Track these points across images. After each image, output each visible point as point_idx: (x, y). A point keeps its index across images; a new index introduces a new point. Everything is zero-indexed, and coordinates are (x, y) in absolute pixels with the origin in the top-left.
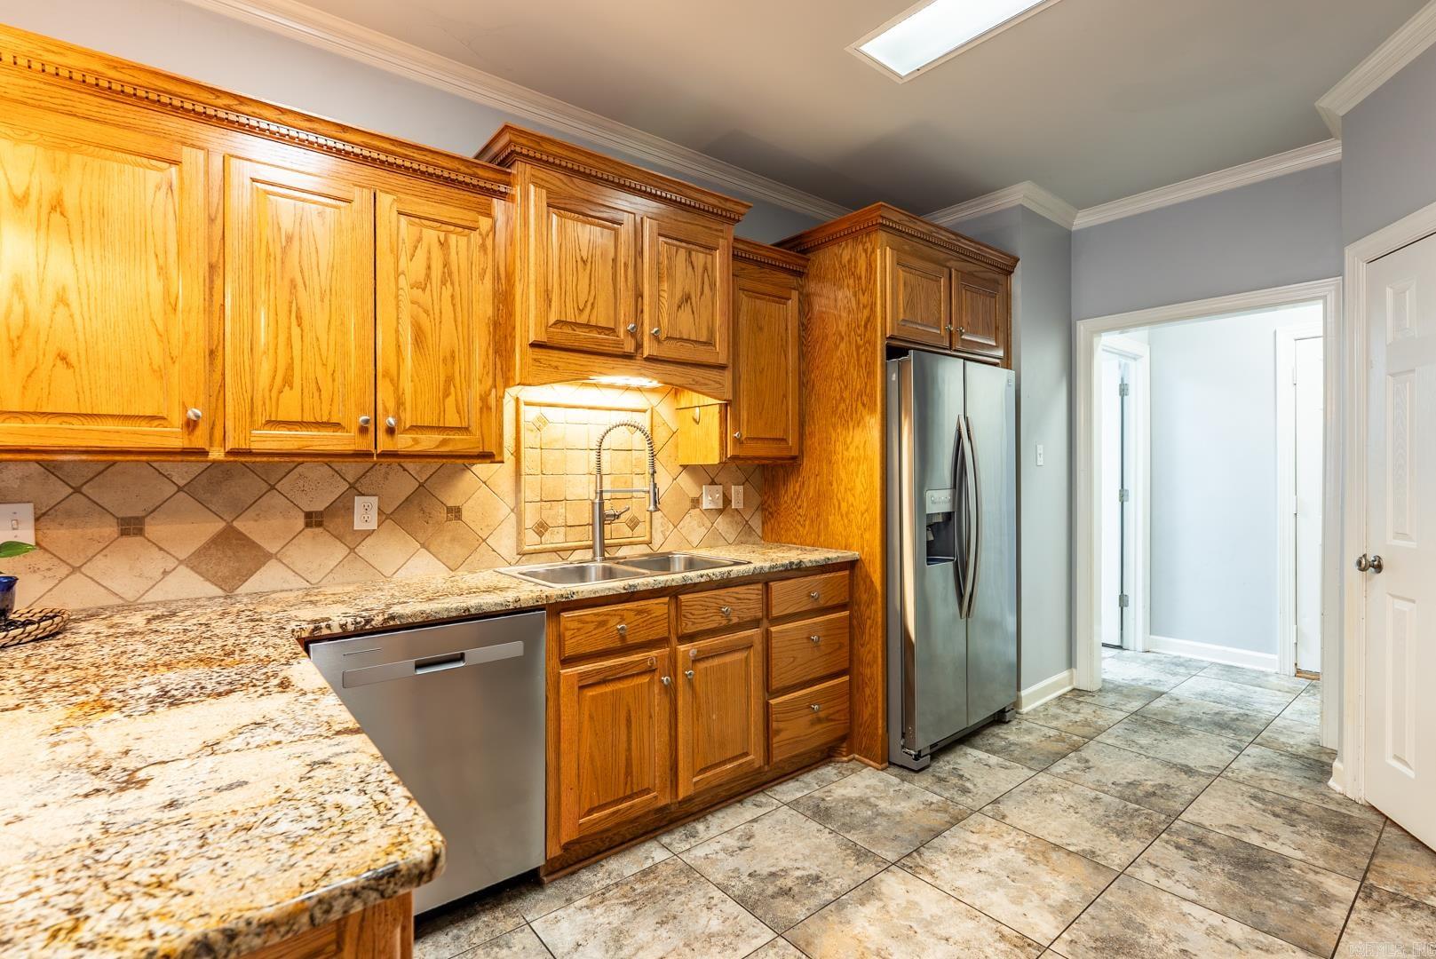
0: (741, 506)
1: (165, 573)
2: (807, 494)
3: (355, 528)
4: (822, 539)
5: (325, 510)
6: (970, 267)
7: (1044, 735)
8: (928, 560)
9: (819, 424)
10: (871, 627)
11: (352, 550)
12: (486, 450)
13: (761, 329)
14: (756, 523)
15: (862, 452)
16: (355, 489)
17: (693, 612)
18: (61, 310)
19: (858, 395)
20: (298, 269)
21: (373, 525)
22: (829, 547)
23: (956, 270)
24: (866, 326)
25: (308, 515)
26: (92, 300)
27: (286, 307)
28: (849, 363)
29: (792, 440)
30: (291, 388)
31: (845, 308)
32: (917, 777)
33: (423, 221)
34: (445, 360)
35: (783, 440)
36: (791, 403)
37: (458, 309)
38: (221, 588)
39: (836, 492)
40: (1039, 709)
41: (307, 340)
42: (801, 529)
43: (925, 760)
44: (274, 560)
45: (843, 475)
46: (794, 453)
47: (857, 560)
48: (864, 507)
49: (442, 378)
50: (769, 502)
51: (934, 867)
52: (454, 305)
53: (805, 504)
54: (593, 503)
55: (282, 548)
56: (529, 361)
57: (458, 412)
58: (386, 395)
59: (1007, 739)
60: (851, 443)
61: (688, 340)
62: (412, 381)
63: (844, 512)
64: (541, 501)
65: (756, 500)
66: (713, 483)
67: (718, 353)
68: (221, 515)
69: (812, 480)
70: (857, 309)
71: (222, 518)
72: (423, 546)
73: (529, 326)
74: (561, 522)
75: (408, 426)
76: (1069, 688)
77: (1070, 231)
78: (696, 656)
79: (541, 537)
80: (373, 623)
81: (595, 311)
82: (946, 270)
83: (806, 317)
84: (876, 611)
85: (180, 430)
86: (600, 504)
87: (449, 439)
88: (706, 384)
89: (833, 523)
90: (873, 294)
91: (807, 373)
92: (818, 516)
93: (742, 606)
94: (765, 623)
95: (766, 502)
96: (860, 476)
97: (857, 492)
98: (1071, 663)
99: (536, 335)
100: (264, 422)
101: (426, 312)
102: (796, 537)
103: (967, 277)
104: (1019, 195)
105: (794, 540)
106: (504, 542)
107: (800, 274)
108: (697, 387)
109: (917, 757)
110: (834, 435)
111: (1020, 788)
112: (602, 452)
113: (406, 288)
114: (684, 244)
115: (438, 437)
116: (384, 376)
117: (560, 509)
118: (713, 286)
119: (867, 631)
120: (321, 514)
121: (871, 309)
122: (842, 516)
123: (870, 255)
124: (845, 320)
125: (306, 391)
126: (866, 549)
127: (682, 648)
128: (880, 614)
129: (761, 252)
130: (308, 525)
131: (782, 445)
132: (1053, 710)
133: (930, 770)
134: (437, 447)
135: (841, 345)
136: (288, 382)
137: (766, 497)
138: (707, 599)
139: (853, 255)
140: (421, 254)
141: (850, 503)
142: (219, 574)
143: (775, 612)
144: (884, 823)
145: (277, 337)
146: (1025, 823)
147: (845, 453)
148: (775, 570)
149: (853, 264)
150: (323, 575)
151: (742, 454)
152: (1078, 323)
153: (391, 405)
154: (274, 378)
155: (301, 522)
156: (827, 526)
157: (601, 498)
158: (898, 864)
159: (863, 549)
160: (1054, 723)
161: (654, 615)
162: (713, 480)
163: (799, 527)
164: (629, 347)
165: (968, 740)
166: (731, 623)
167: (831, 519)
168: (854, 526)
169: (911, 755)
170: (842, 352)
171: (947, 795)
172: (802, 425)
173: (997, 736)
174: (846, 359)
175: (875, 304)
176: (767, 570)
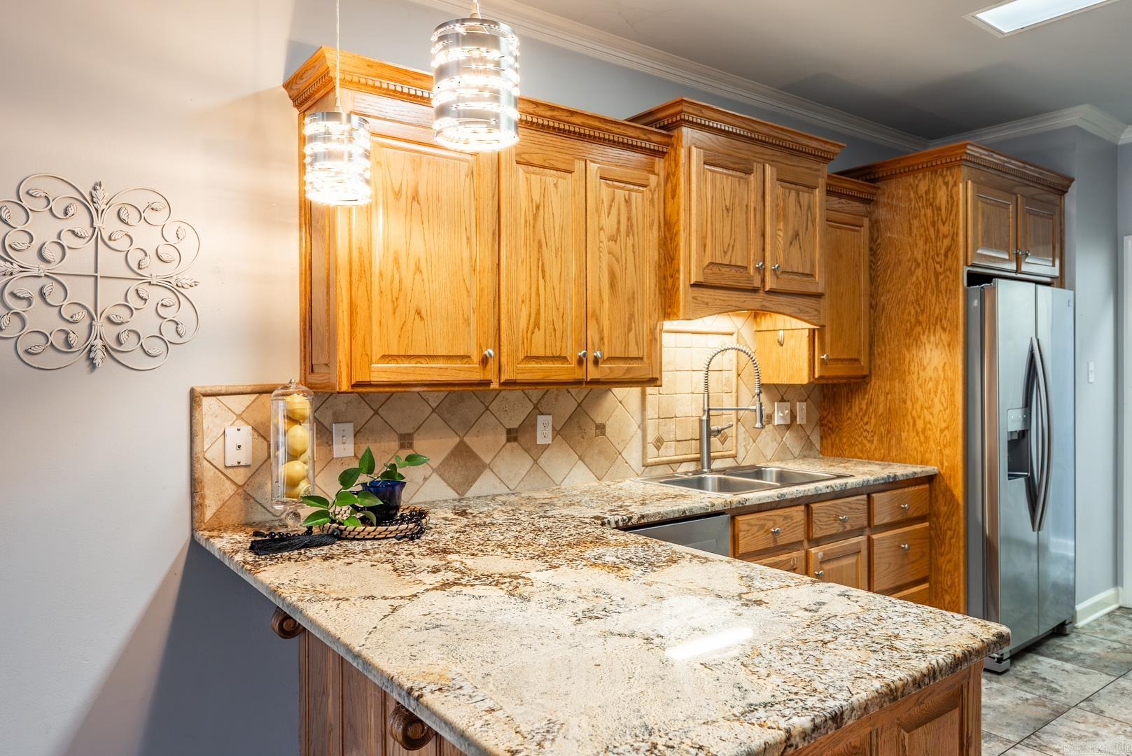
0: (804, 422)
1: (425, 479)
2: (875, 411)
3: (538, 443)
4: (894, 453)
5: (520, 426)
6: (1033, 191)
7: (1109, 647)
8: (1009, 475)
9: (889, 345)
10: (951, 538)
11: (536, 461)
12: (654, 377)
13: (841, 256)
14: (815, 438)
15: (941, 372)
16: (538, 410)
17: (820, 519)
18: (418, 276)
19: (937, 319)
20: (542, 232)
21: (548, 441)
22: (902, 461)
23: (1021, 195)
24: (946, 255)
25: (509, 431)
26: (433, 266)
27: (536, 263)
28: (926, 289)
29: (864, 361)
30: (539, 329)
31: (921, 236)
32: (1001, 678)
33: (614, 183)
34: (628, 300)
35: (857, 360)
36: (864, 326)
37: (637, 257)
38: (457, 492)
39: (910, 409)
40: (1092, 624)
41: (548, 289)
42: (868, 445)
43: (1006, 664)
44: (488, 470)
45: (919, 393)
46: (866, 372)
47: (936, 475)
48: (943, 425)
49: (627, 316)
50: (829, 417)
51: (1056, 747)
52: (634, 253)
53: (873, 421)
54: (701, 421)
55: (493, 459)
56: (690, 299)
57: (637, 345)
58: (592, 333)
59: (1073, 649)
60: (928, 364)
61: (797, 273)
62: (609, 319)
63: (920, 430)
64: (659, 418)
65: (816, 415)
66: (782, 400)
67: (818, 283)
68: (456, 430)
69: (882, 398)
70: (936, 238)
71: (457, 434)
72: (581, 458)
73: (690, 268)
74: (672, 437)
75: (605, 358)
76: (1115, 606)
77: (1117, 145)
78: (822, 558)
79: (658, 450)
80: (633, 521)
81: (734, 252)
82: (1014, 197)
83: (874, 243)
84: (958, 523)
85: (477, 365)
86: (707, 420)
87: (631, 368)
88: (807, 312)
89: (906, 439)
90: (954, 225)
91: (875, 295)
92: (889, 432)
93: (854, 515)
94: (867, 531)
95: (824, 418)
96: (939, 395)
97: (935, 411)
98: (1117, 580)
99: (696, 277)
100: (523, 357)
101: (617, 260)
102: (862, 452)
103: (1030, 200)
104: (1077, 116)
105: (860, 455)
106: (633, 455)
107: (868, 202)
108: (801, 315)
109: (1000, 660)
110: (907, 355)
111: (1106, 689)
112: (710, 373)
113: (605, 241)
114: (793, 186)
115: (624, 365)
116: (592, 316)
117: (671, 425)
118: (814, 221)
119: (947, 541)
120: (516, 430)
121: (953, 239)
122: (917, 433)
123: (952, 188)
124: (922, 248)
125: (547, 332)
126: (946, 464)
127: (813, 550)
128: (962, 525)
129: (841, 184)
130: (509, 440)
131: (856, 365)
132: (1107, 626)
133: (1011, 673)
134: (624, 375)
135: (917, 271)
136: (537, 325)
137: (825, 414)
138: (830, 508)
139: (931, 186)
140: (614, 211)
141: (927, 420)
142: (456, 481)
143: (877, 521)
144: (991, 713)
145: (530, 289)
146: (1124, 716)
147: (921, 373)
148: (877, 483)
149: (931, 195)
150: (517, 483)
151: (827, 374)
152: (1125, 238)
153: (596, 340)
154: (529, 320)
155: (504, 438)
156: (899, 441)
157: (709, 416)
158: (1022, 743)
159: (942, 464)
160: (1114, 637)
161: (795, 521)
162: (782, 398)
163: (865, 442)
164: (757, 283)
165: (1035, 650)
166: (846, 530)
167: (904, 435)
168: (932, 443)
169: (994, 658)
170: (917, 278)
171: (1038, 693)
172: (871, 345)
173: (1060, 646)
174: (923, 284)
175: (957, 234)
176: (872, 482)
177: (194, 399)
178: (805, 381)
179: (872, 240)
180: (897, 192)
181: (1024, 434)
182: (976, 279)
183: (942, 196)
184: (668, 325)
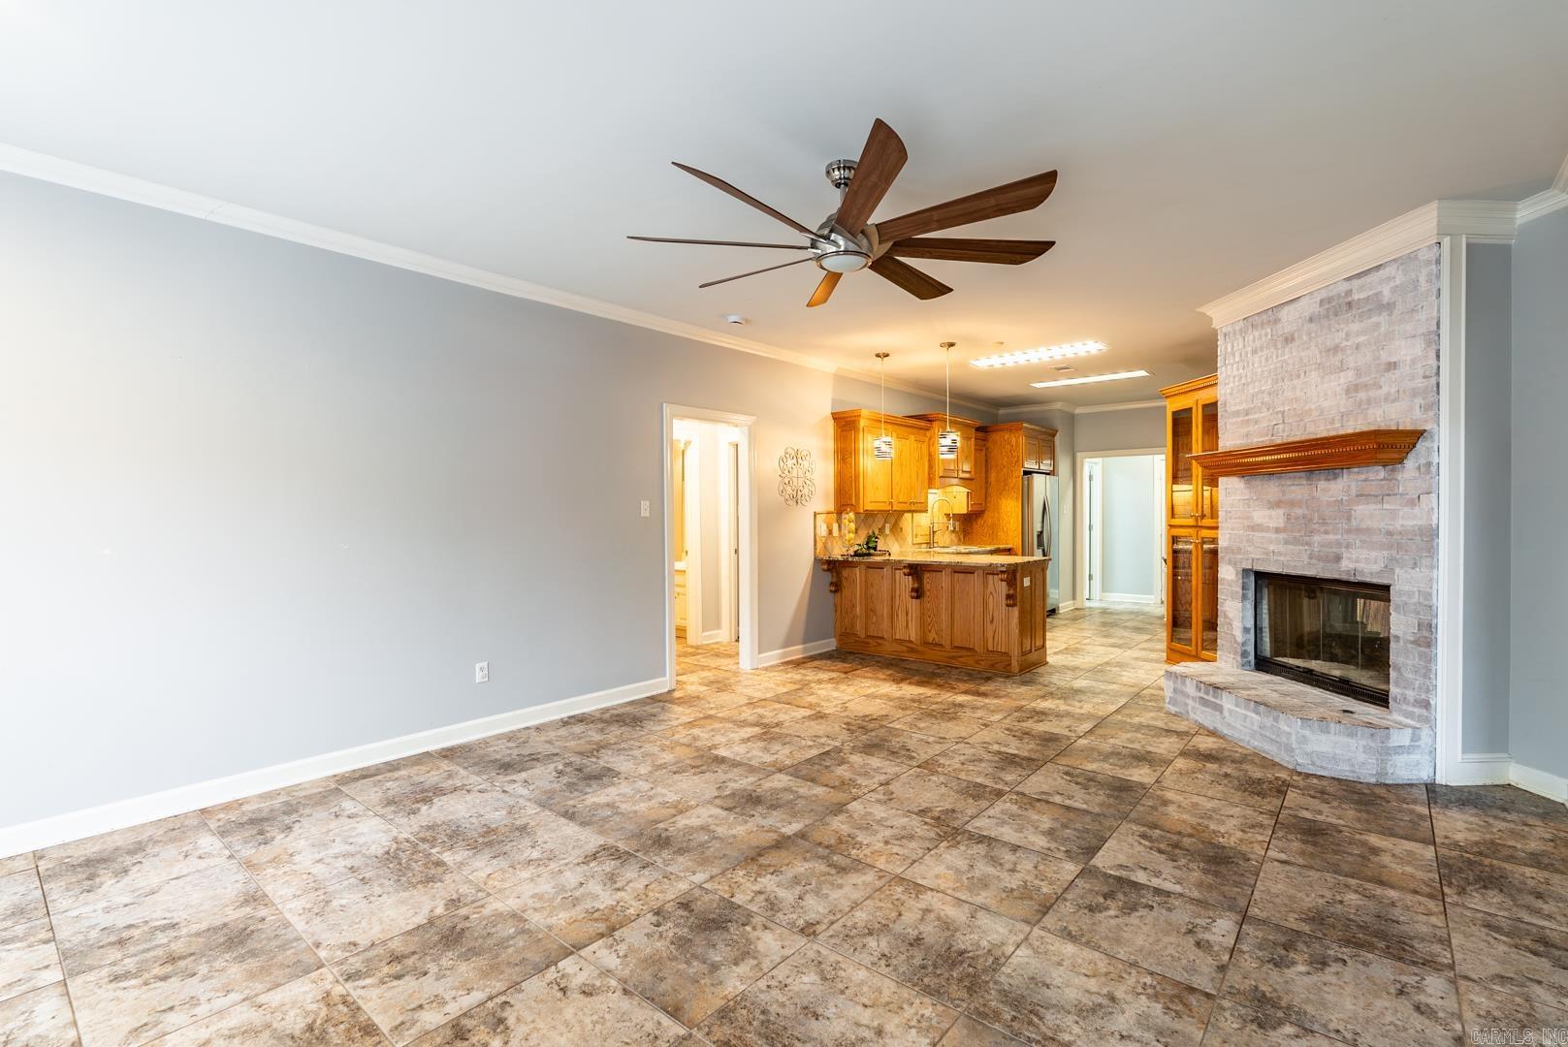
177: (815, 514)
178: (965, 512)
179: (986, 455)
180: (995, 437)
181: (1042, 532)
182: (1026, 473)
183: (1014, 440)
184: (930, 491)
